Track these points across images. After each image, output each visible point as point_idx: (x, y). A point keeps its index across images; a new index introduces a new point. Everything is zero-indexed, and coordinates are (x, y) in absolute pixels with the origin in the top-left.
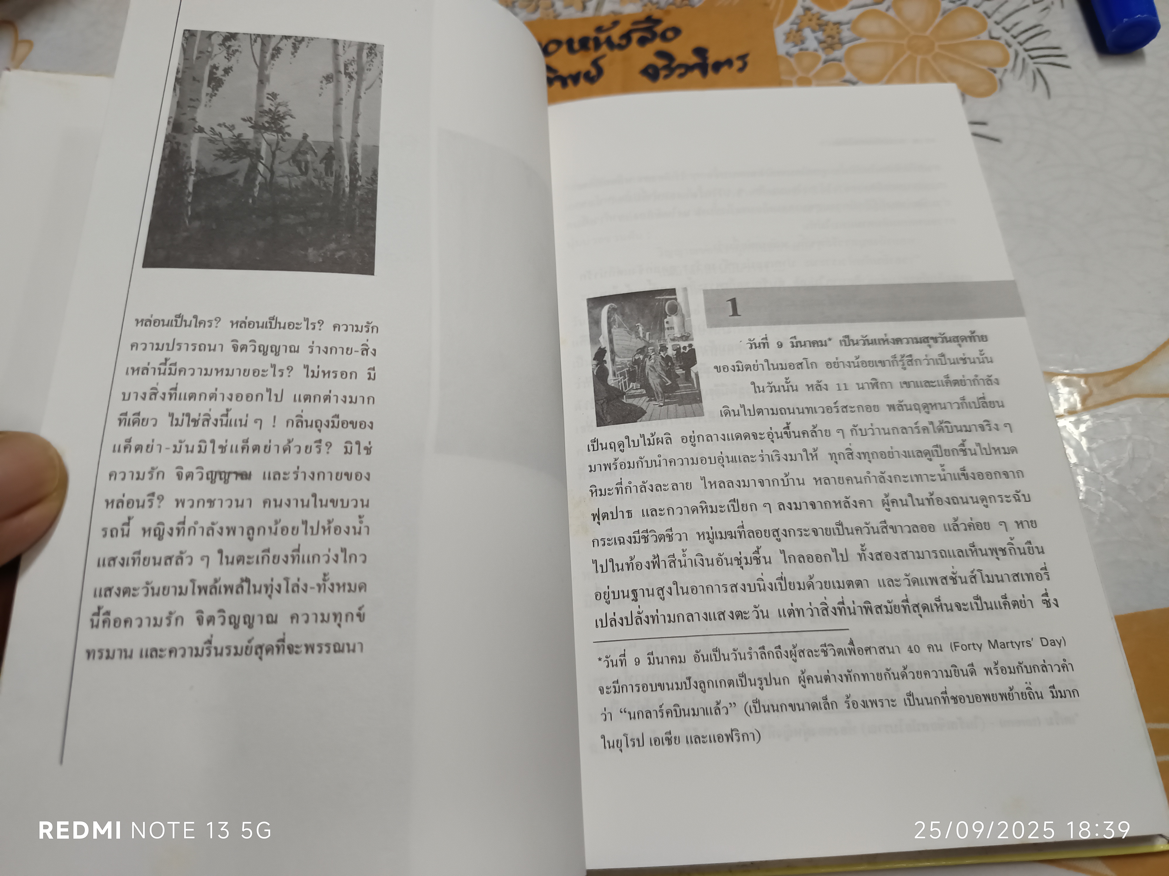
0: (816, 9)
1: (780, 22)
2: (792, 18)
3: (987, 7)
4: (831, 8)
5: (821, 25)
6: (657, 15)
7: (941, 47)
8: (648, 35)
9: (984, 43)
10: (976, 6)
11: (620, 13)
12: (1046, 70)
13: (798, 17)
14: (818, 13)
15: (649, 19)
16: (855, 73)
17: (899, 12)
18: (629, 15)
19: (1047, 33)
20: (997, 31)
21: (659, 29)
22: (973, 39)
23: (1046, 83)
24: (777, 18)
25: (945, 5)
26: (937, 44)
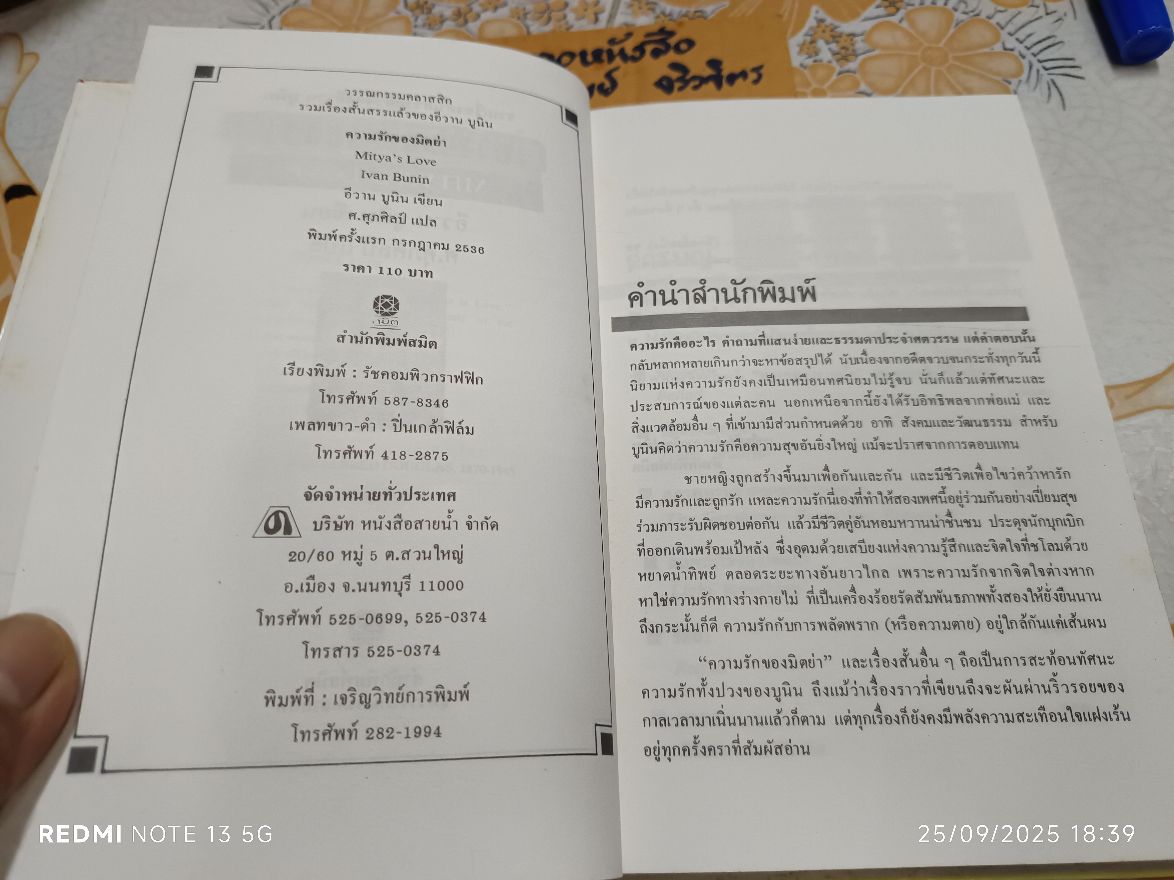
0: (829, 21)
1: (794, 33)
2: (805, 29)
3: (1001, 18)
4: (845, 21)
5: (835, 37)
6: (670, 27)
7: (955, 58)
8: (662, 47)
9: (998, 54)
10: (989, 18)
11: (633, 25)
12: (1060, 81)
13: (811, 28)
14: (831, 24)
15: (662, 31)
16: (870, 84)
17: (912, 24)
18: (642, 27)
19: (1060, 45)
20: (1011, 43)
21: (673, 41)
22: (987, 50)
23: (1061, 94)
24: (790, 30)
25: (958, 16)
26: (951, 56)
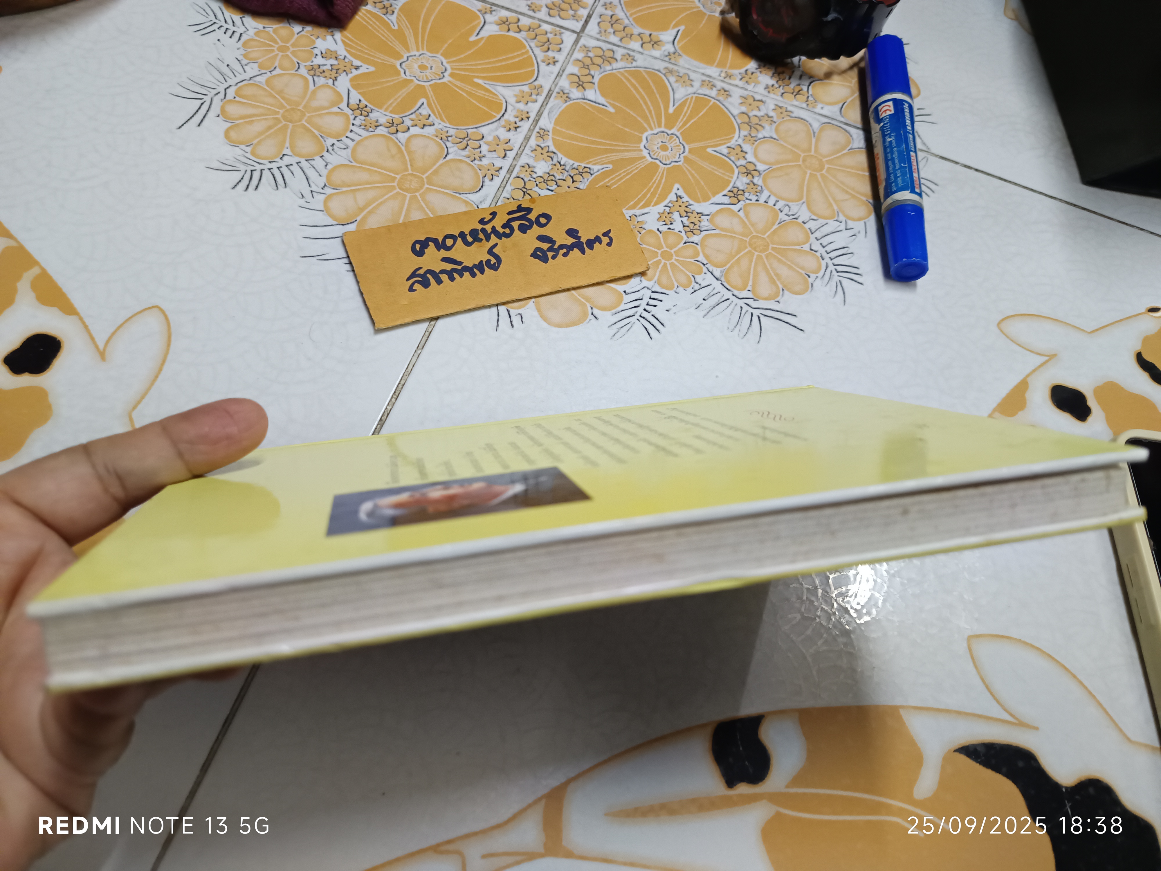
0: (686, 198)
1: (658, 203)
2: (666, 201)
3: (812, 225)
4: (698, 201)
5: (688, 213)
7: (773, 248)
9: (805, 252)
10: (804, 223)
12: (846, 283)
13: (671, 202)
14: (687, 202)
17: (747, 215)
19: (851, 255)
20: (816, 246)
22: (797, 247)
23: (844, 293)
25: (782, 216)
26: (771, 246)
